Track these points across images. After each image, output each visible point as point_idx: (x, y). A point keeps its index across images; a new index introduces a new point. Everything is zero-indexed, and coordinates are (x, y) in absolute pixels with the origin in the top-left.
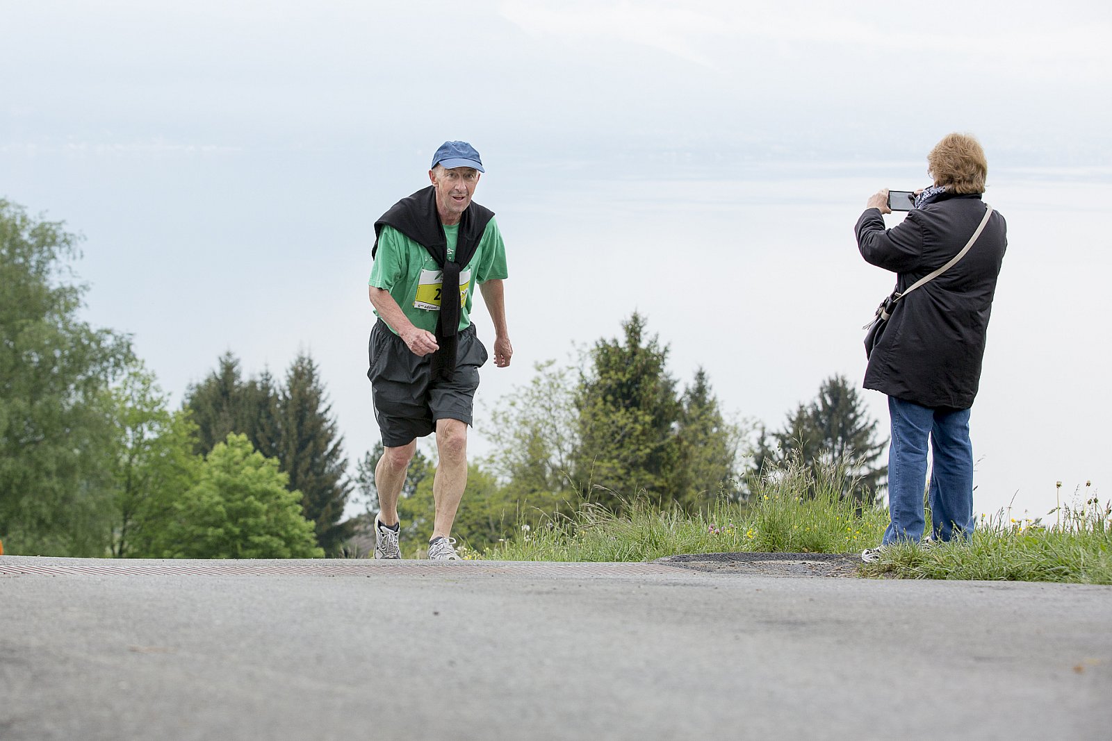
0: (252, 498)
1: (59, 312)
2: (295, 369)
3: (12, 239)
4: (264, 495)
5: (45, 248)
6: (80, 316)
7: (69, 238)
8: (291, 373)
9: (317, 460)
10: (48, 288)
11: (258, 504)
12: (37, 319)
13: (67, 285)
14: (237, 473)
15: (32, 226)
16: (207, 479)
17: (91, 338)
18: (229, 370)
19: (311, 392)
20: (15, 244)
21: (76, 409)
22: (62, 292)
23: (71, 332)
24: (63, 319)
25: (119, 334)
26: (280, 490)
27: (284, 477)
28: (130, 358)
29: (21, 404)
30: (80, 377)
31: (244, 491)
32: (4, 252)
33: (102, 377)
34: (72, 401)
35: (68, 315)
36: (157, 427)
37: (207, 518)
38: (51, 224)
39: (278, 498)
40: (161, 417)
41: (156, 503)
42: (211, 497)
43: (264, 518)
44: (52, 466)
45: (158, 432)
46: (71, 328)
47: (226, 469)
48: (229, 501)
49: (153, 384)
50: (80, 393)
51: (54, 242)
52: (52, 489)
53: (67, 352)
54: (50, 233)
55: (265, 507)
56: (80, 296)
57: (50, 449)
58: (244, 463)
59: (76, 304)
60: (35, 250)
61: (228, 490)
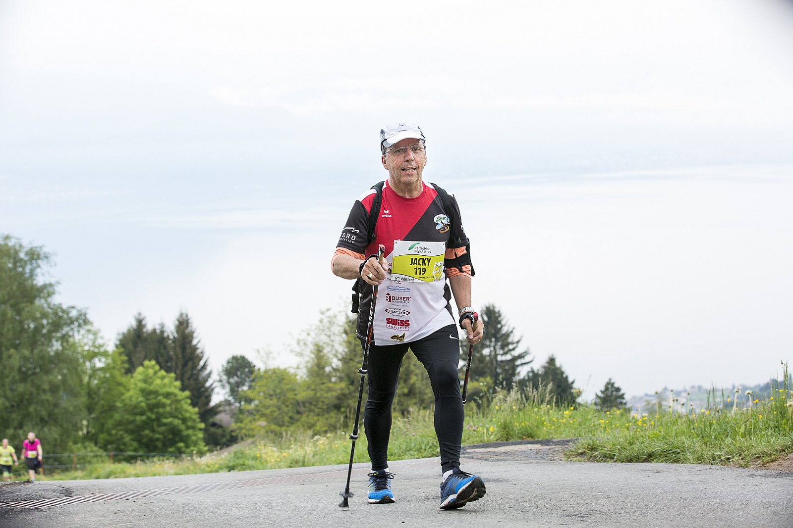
0: (160, 398)
1: (44, 298)
2: (178, 320)
3: (15, 258)
4: (167, 395)
5: (34, 262)
6: (56, 300)
7: (47, 255)
8: (177, 323)
9: (195, 372)
10: (36, 285)
11: (165, 401)
12: (32, 302)
13: (47, 282)
14: (151, 383)
15: (26, 249)
16: (134, 389)
17: (63, 311)
18: (140, 323)
19: (189, 333)
20: (16, 260)
21: (57, 352)
22: (45, 286)
23: (52, 309)
24: (46, 301)
25: (79, 309)
26: (177, 391)
27: (178, 383)
28: (86, 322)
29: (26, 352)
30: (59, 335)
31: (156, 393)
32: (10, 265)
33: (71, 333)
34: (54, 348)
35: (49, 299)
36: (103, 359)
37: (136, 411)
38: (36, 247)
39: (176, 395)
40: (105, 354)
41: (106, 404)
42: (137, 398)
43: (168, 409)
44: (46, 387)
45: (104, 363)
46: (52, 306)
47: (145, 381)
48: (147, 399)
49: (100, 335)
50: (59, 343)
51: (39, 258)
52: (48, 401)
53: (50, 321)
54: (36, 253)
55: (168, 402)
56: (55, 288)
57: (45, 378)
58: (154, 377)
59: (54, 293)
60: (29, 262)
61: (146, 393)
